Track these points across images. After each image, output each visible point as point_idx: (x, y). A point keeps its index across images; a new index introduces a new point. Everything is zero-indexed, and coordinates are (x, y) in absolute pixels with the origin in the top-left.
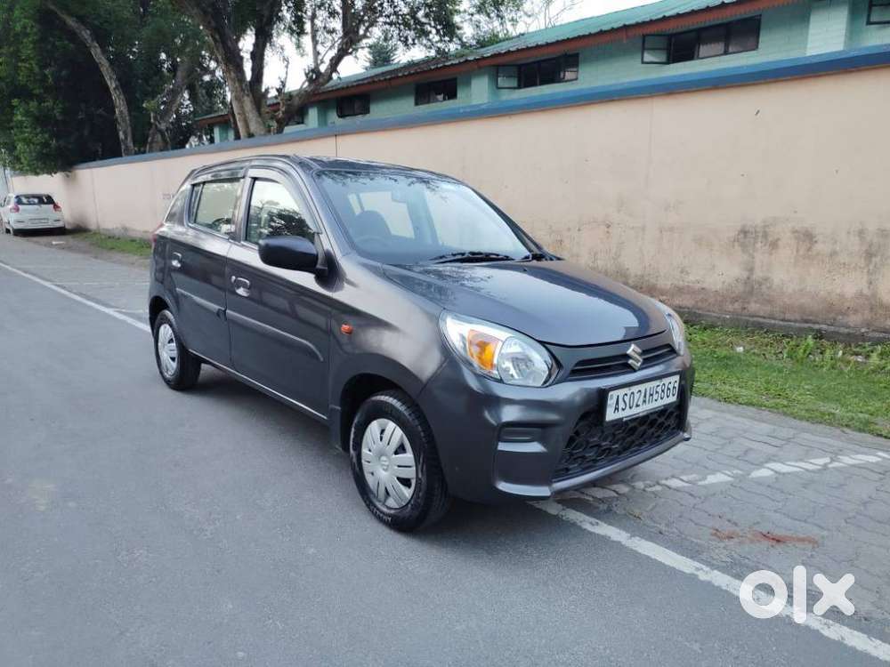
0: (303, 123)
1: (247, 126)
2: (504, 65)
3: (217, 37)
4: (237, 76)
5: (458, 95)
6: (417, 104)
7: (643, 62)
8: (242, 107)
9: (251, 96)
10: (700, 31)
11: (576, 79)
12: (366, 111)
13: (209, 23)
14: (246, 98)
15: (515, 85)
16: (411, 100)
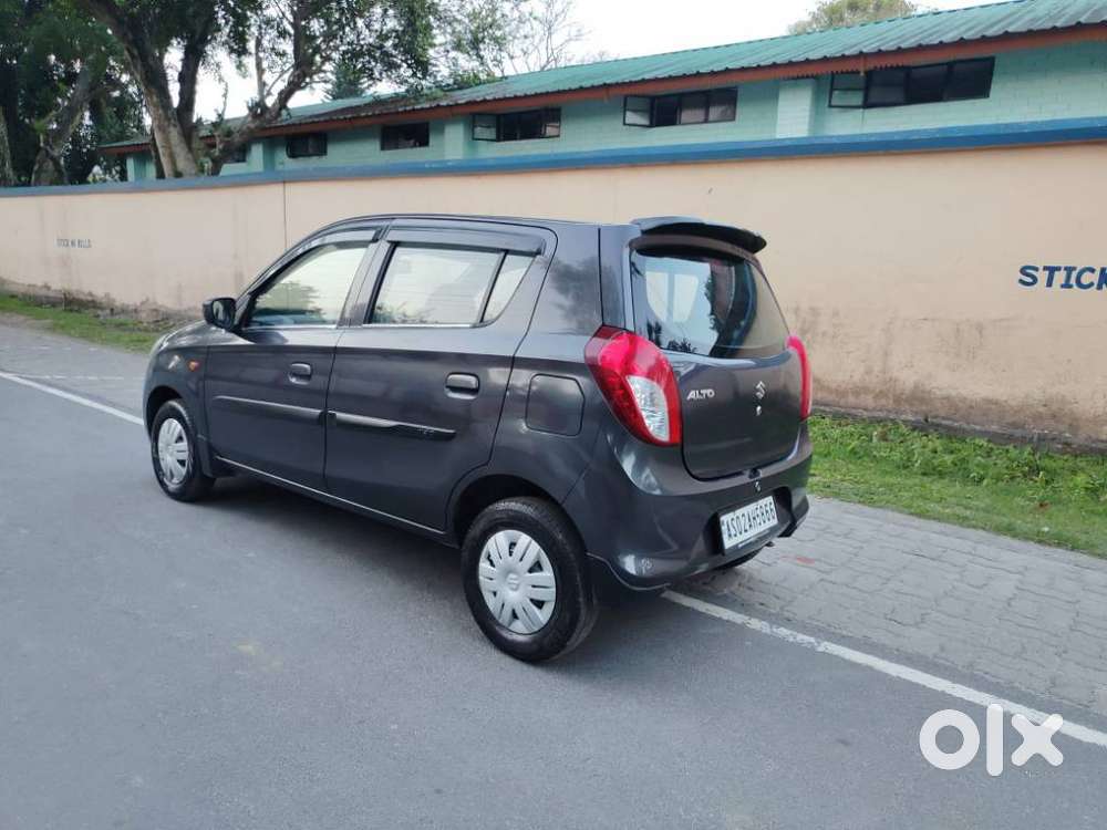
0: (244, 160)
1: (173, 163)
2: (480, 114)
3: (136, 52)
4: (162, 101)
5: (431, 144)
6: (383, 148)
7: (625, 124)
8: (167, 140)
9: (178, 128)
10: (682, 95)
11: (558, 136)
12: (322, 152)
13: (125, 34)
14: (172, 129)
15: (494, 136)
16: (376, 145)
